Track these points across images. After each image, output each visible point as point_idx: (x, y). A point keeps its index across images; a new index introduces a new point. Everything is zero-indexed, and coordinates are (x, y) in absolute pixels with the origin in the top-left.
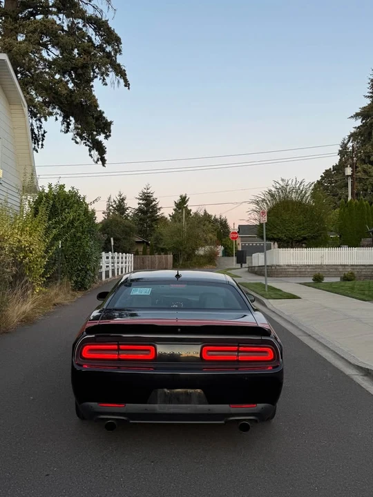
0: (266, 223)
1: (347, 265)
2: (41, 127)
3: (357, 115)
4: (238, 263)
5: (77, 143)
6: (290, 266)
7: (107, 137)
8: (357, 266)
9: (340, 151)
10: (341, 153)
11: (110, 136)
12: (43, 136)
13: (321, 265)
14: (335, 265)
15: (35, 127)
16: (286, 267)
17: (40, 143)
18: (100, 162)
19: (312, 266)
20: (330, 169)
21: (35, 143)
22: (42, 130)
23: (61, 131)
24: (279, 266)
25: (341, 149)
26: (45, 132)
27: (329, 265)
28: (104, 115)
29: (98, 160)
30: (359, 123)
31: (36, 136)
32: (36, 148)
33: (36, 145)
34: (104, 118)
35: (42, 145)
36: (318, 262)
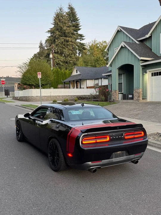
0: (41, 78)
1: (60, 96)
3: (49, 31)
4: (5, 95)
6: (38, 96)
8: (64, 96)
9: (39, 46)
10: (40, 47)
13: (50, 96)
14: (56, 96)
16: (36, 97)
19: (47, 96)
20: (36, 54)
24: (32, 97)
25: (40, 45)
27: (54, 96)
30: (49, 35)
36: (49, 95)
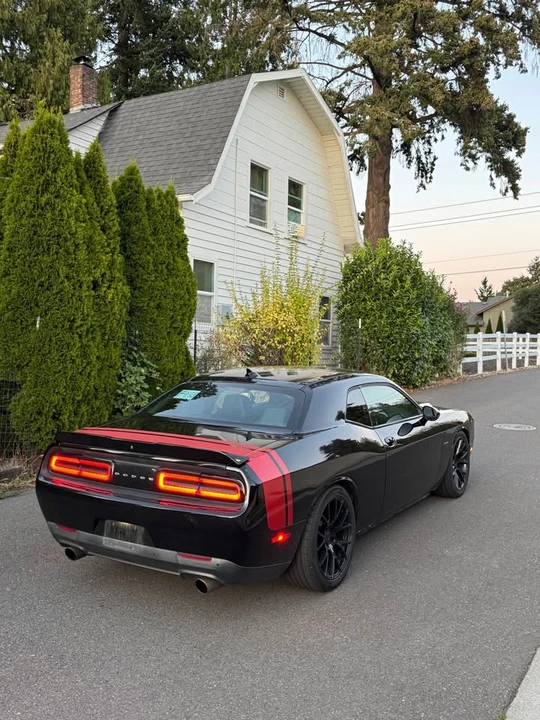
2: (430, 152)
5: (468, 169)
7: (519, 154)
11: (523, 151)
12: (433, 164)
15: (422, 154)
17: (429, 175)
18: (510, 193)
21: (422, 177)
22: (432, 155)
23: (456, 153)
26: (435, 159)
28: (516, 120)
29: (506, 191)
31: (423, 167)
32: (424, 183)
33: (424, 179)
34: (516, 125)
35: (431, 178)
